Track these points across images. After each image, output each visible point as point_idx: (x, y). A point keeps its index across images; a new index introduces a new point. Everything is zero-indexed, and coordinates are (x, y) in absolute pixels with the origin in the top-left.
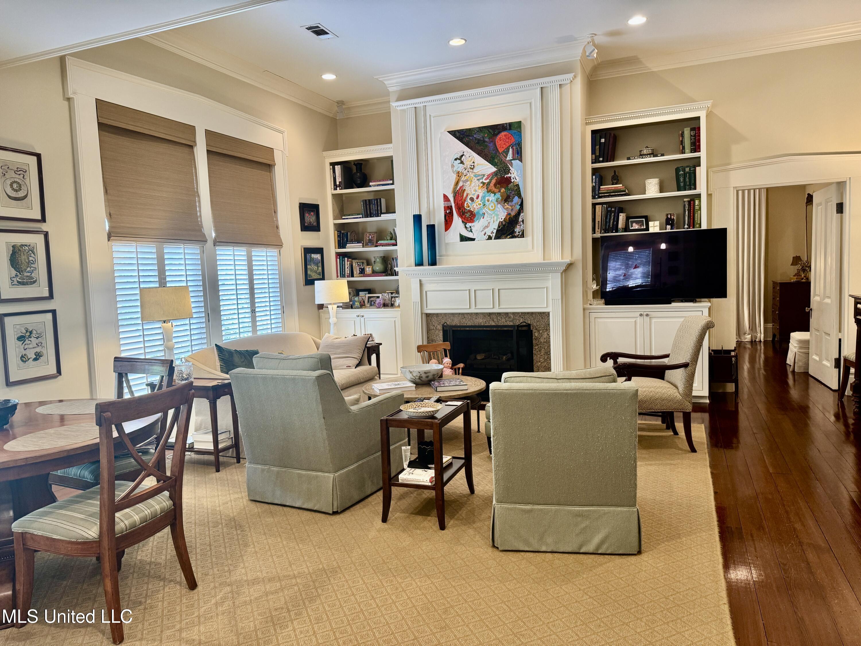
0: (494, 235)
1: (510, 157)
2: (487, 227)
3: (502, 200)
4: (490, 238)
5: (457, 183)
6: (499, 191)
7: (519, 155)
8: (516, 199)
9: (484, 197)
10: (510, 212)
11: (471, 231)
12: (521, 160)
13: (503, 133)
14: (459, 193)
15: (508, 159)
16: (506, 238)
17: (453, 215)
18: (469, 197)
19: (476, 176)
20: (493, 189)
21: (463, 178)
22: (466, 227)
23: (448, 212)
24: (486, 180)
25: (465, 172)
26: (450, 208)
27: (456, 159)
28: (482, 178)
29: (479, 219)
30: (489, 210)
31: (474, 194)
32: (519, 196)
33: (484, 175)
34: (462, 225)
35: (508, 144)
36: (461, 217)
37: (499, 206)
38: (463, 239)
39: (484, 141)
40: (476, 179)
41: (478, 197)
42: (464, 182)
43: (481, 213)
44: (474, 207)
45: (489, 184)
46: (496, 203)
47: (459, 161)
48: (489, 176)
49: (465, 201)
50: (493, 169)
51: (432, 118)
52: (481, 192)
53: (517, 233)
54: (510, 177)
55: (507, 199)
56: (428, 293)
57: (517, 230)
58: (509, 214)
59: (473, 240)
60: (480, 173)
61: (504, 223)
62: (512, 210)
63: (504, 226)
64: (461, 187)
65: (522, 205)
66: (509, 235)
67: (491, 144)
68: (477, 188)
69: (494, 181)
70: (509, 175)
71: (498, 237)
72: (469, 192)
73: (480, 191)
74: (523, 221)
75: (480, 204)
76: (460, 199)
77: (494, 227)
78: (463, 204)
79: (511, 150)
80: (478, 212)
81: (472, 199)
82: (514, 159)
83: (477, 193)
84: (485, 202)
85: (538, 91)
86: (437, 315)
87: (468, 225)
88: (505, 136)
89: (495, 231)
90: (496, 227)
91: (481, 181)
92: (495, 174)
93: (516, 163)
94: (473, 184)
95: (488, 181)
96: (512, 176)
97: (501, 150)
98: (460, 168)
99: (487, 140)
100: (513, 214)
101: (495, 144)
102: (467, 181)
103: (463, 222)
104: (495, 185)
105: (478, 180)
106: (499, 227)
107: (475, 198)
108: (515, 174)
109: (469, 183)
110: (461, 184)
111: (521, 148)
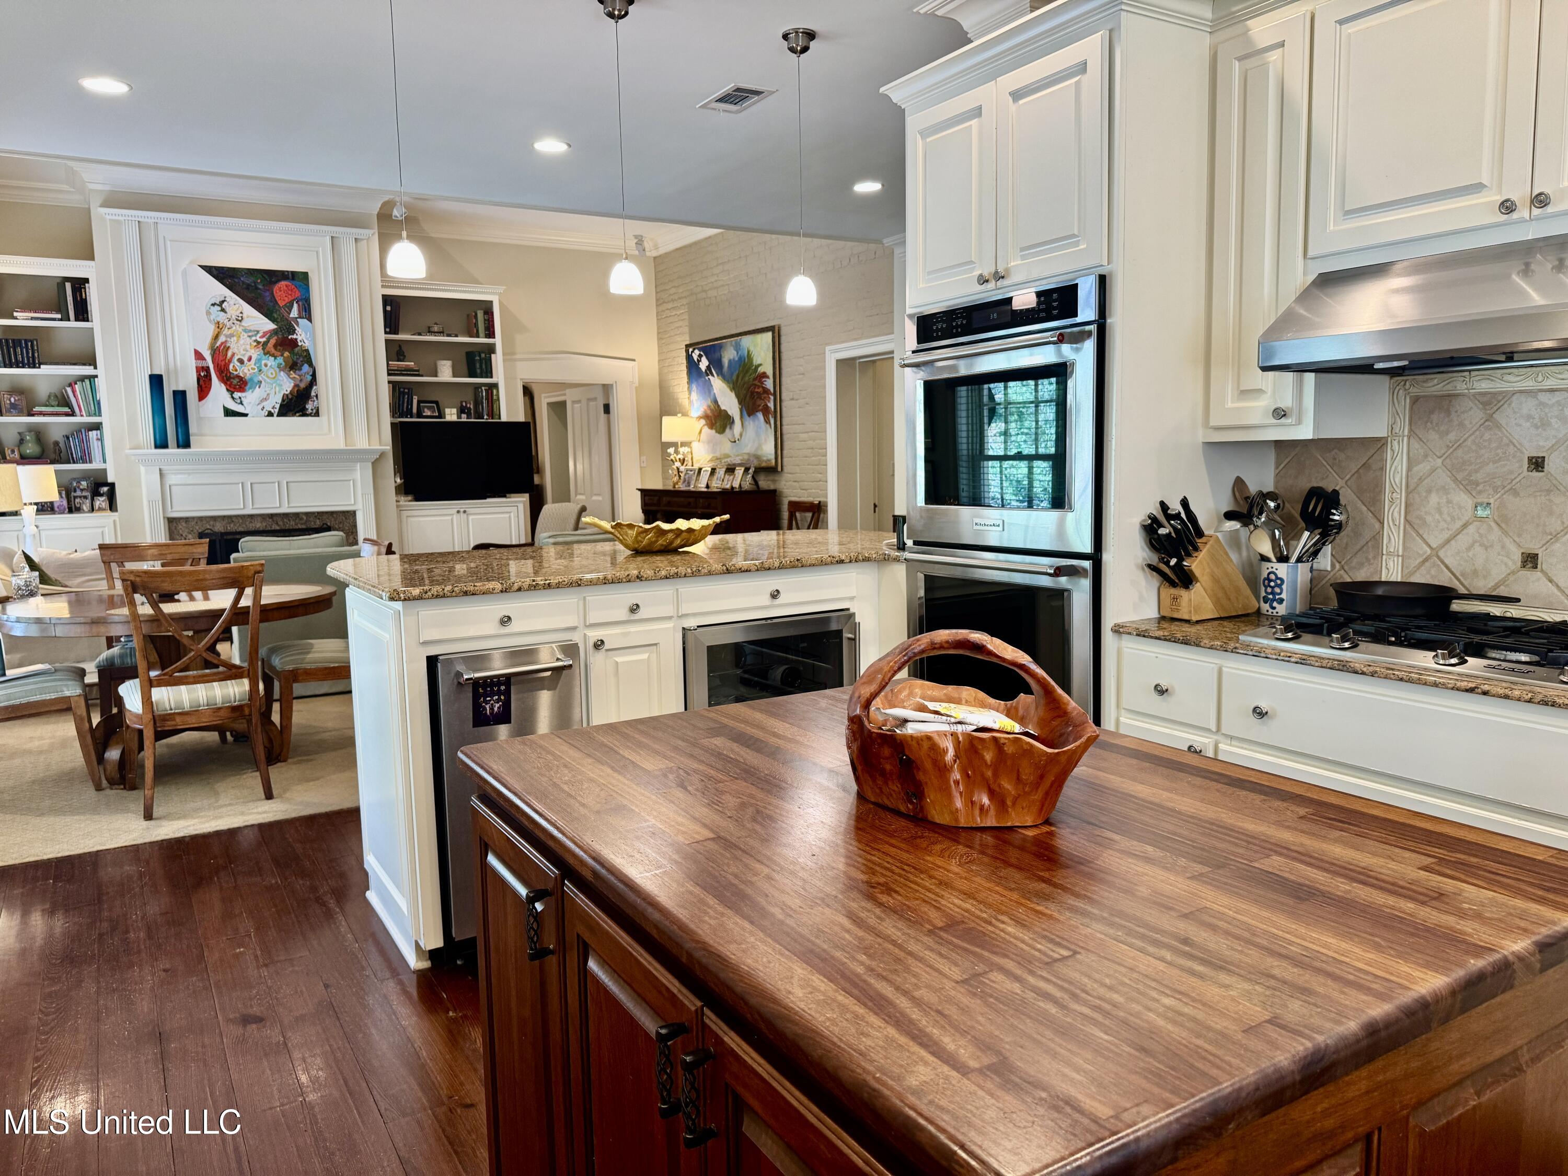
0: (277, 411)
1: (294, 313)
2: (266, 399)
3: (286, 366)
4: (270, 414)
5: (216, 337)
6: (282, 355)
7: (307, 312)
8: (306, 368)
9: (259, 360)
10: (298, 383)
11: (241, 403)
12: (310, 319)
13: (283, 283)
14: (220, 353)
15: (292, 315)
16: (294, 415)
17: (210, 379)
18: (236, 358)
19: (245, 331)
20: (273, 351)
21: (226, 331)
22: (233, 398)
23: (202, 374)
24: (261, 337)
25: (229, 324)
26: (207, 369)
27: (213, 305)
28: (256, 335)
29: (253, 388)
30: (268, 377)
31: (244, 355)
32: (311, 364)
33: (258, 332)
34: (227, 395)
35: (291, 298)
36: (225, 384)
37: (282, 373)
38: (229, 413)
39: (257, 288)
40: (246, 335)
41: (250, 359)
42: (227, 336)
43: (256, 380)
44: (245, 371)
45: (265, 344)
46: (278, 370)
47: (219, 308)
48: (265, 334)
49: (230, 361)
50: (272, 326)
51: (168, 243)
52: (256, 354)
53: (310, 411)
54: (296, 339)
55: (293, 366)
56: (173, 488)
57: (310, 406)
58: (296, 386)
59: (245, 415)
60: (252, 328)
61: (290, 396)
62: (301, 380)
63: (291, 399)
64: (222, 343)
65: (314, 375)
66: (298, 412)
67: (267, 294)
68: (248, 347)
69: (273, 341)
70: (295, 336)
71: (281, 414)
72: (235, 351)
73: (253, 351)
74: (317, 396)
75: (253, 369)
76: (221, 358)
77: (275, 401)
78: (227, 366)
79: (295, 305)
80: (251, 379)
81: (241, 361)
82: (300, 317)
83: (248, 354)
84: (261, 365)
85: (328, 240)
86: (187, 520)
87: (236, 395)
88: (286, 286)
89: (278, 406)
90: (280, 401)
91: (254, 338)
92: (274, 332)
93: (303, 322)
94: (242, 342)
95: (264, 339)
96: (299, 338)
97: (281, 303)
98: (222, 317)
99: (260, 287)
100: (303, 385)
101: (272, 294)
102: (231, 336)
103: (228, 390)
104: (275, 346)
105: (249, 336)
106: (283, 400)
107: (245, 359)
108: (302, 335)
109: (235, 338)
110: (222, 339)
111: (309, 305)
